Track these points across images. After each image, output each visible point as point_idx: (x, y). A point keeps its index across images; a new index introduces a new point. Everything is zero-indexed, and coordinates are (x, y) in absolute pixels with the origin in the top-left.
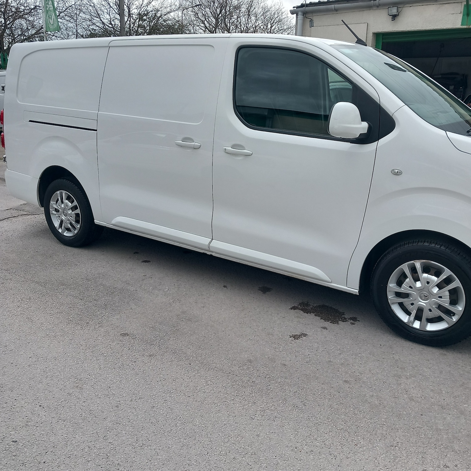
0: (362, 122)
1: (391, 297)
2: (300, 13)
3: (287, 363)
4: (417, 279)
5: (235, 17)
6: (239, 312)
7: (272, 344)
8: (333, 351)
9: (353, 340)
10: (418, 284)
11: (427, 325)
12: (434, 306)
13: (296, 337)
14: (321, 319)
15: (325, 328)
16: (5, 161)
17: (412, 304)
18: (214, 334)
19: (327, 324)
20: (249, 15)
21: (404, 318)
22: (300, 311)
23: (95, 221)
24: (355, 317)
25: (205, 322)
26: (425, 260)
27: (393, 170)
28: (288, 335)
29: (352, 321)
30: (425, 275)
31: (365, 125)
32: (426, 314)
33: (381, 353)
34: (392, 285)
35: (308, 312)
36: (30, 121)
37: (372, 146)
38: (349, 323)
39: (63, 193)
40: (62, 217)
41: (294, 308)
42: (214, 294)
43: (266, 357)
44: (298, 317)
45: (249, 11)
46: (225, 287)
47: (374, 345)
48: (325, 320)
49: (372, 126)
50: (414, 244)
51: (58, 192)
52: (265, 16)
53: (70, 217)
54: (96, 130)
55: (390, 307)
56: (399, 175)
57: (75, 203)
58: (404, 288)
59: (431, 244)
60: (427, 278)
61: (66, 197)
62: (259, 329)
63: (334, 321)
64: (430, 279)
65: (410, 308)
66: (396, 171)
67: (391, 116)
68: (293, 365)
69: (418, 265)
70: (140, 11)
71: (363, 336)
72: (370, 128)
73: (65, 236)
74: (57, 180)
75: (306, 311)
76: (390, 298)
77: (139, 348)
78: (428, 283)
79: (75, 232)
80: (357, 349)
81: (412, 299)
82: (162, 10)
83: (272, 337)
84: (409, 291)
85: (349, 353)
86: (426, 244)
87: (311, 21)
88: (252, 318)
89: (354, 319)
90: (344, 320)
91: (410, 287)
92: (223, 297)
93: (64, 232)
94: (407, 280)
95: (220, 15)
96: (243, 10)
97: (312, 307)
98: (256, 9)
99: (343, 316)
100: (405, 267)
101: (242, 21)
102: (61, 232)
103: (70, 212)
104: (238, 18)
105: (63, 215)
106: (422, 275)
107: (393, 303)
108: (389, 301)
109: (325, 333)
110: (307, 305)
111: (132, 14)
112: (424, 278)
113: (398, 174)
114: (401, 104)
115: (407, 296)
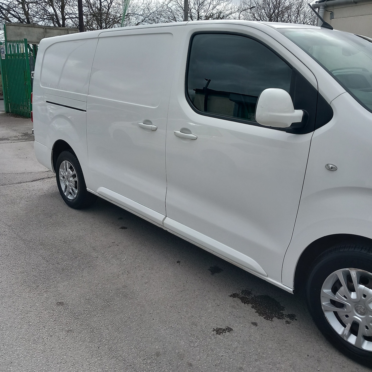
0: (295, 110)
1: (325, 303)
2: (321, 7)
3: (194, 363)
4: (352, 289)
5: (286, 16)
6: (178, 293)
7: (190, 336)
8: (251, 355)
9: (279, 343)
10: (353, 295)
11: (363, 342)
12: (371, 324)
13: (219, 331)
14: (256, 312)
15: (255, 324)
16: (33, 134)
17: (347, 316)
18: (140, 316)
19: (260, 319)
20: (298, 14)
21: (339, 329)
22: (239, 299)
23: (87, 188)
24: (294, 314)
25: (139, 300)
26: (361, 270)
27: (328, 165)
28: (212, 328)
29: (288, 319)
30: (362, 286)
31: (299, 113)
32: (362, 330)
33: (304, 367)
34: (326, 291)
35: (247, 302)
36: (47, 102)
37: (307, 137)
38: (284, 320)
39: (67, 163)
40: (67, 183)
41: (234, 296)
42: (165, 269)
43: (177, 351)
44: (233, 307)
45: (299, 11)
46: (178, 262)
47: (300, 355)
48: (260, 314)
49: (308, 114)
50: (350, 250)
51: (64, 162)
52: (312, 14)
53: (71, 183)
54: (86, 111)
55: (324, 314)
56: (333, 171)
57: (75, 172)
58: (339, 297)
59: (369, 253)
60: (364, 290)
61: (69, 166)
62: (187, 316)
63: (269, 317)
64: (368, 292)
65: (345, 319)
66: (331, 166)
67: (329, 104)
68: (200, 366)
69: (354, 273)
70: (207, 14)
71: (292, 340)
72: (305, 117)
73: (68, 198)
74: (63, 152)
75: (244, 300)
76: (323, 304)
77: (63, 321)
78: (365, 296)
79: (75, 196)
80: (279, 357)
81: (346, 310)
82: (224, 12)
83: (195, 327)
84: (344, 301)
85: (267, 361)
86: (363, 251)
87: (332, 14)
88: (185, 302)
89: (292, 317)
90: (280, 317)
91: (345, 297)
92: (170, 274)
93: (68, 196)
94: (342, 288)
95: (273, 15)
96: (293, 10)
97: (253, 296)
98: (305, 9)
99: (281, 311)
100: (339, 274)
101: (292, 19)
102: (66, 195)
103: (71, 179)
104: (289, 16)
105: (67, 181)
106: (358, 286)
107: (326, 311)
108: (322, 307)
109: (252, 331)
110: (249, 293)
111: (201, 17)
112: (361, 290)
113: (332, 169)
114: (342, 90)
115: (342, 306)
